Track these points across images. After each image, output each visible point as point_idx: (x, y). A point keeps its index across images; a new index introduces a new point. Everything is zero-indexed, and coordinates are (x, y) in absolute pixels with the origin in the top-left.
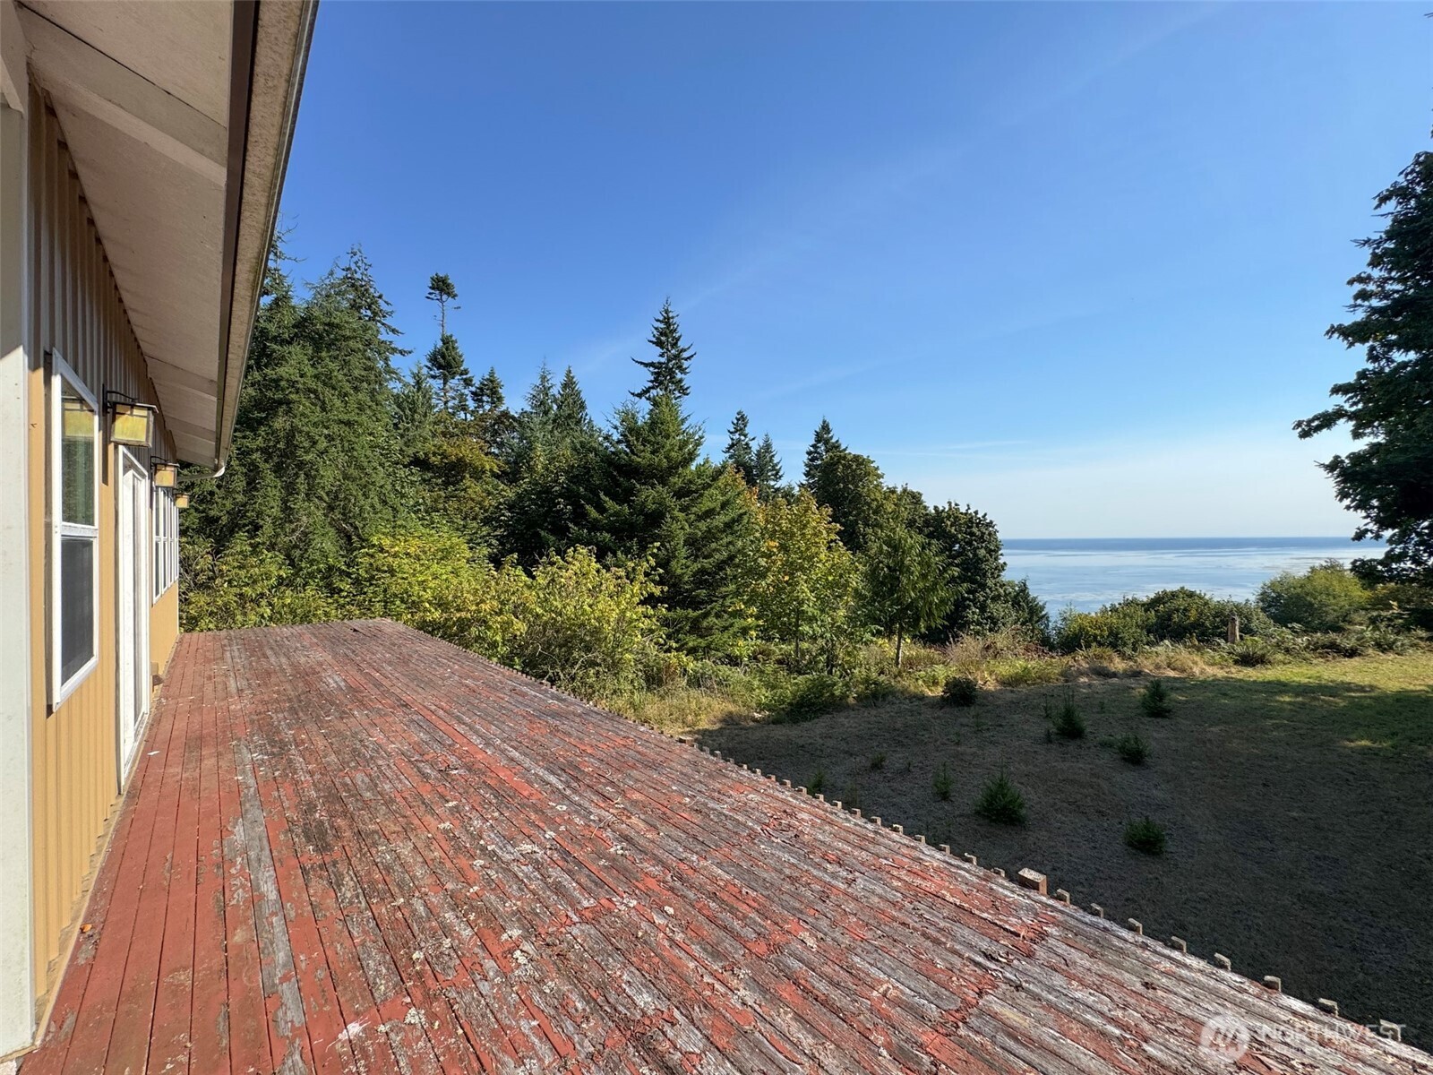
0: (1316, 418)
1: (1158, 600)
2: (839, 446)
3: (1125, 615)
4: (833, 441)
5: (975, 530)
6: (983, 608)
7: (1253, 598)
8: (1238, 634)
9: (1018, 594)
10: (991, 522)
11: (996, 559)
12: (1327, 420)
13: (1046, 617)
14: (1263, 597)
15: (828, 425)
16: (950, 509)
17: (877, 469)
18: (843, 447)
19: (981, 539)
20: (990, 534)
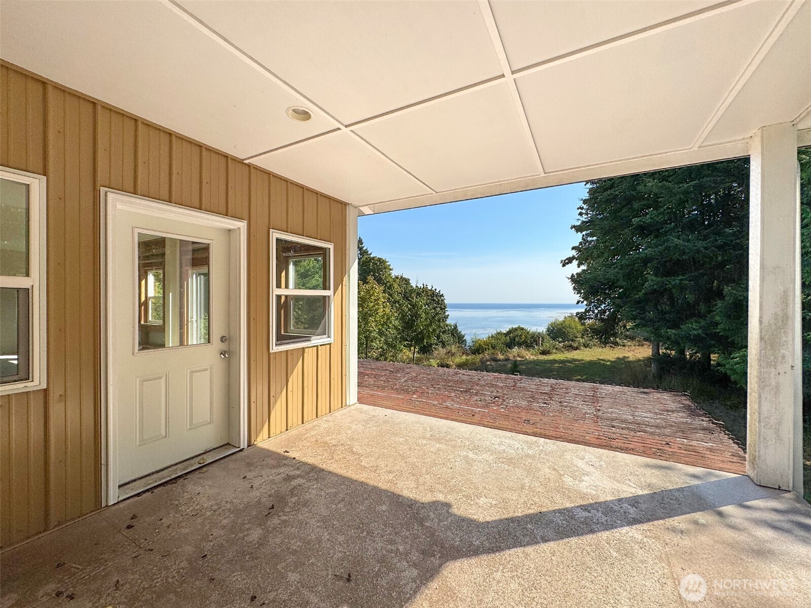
0: (567, 259)
1: (510, 332)
2: (367, 252)
3: (497, 339)
4: (364, 249)
5: (435, 298)
6: (438, 337)
7: (545, 330)
8: (540, 343)
9: (453, 330)
10: (443, 294)
11: (444, 313)
12: (570, 260)
13: (465, 341)
14: (548, 330)
15: (361, 240)
16: (424, 288)
17: (389, 265)
18: (369, 253)
19: (438, 303)
20: (442, 300)
